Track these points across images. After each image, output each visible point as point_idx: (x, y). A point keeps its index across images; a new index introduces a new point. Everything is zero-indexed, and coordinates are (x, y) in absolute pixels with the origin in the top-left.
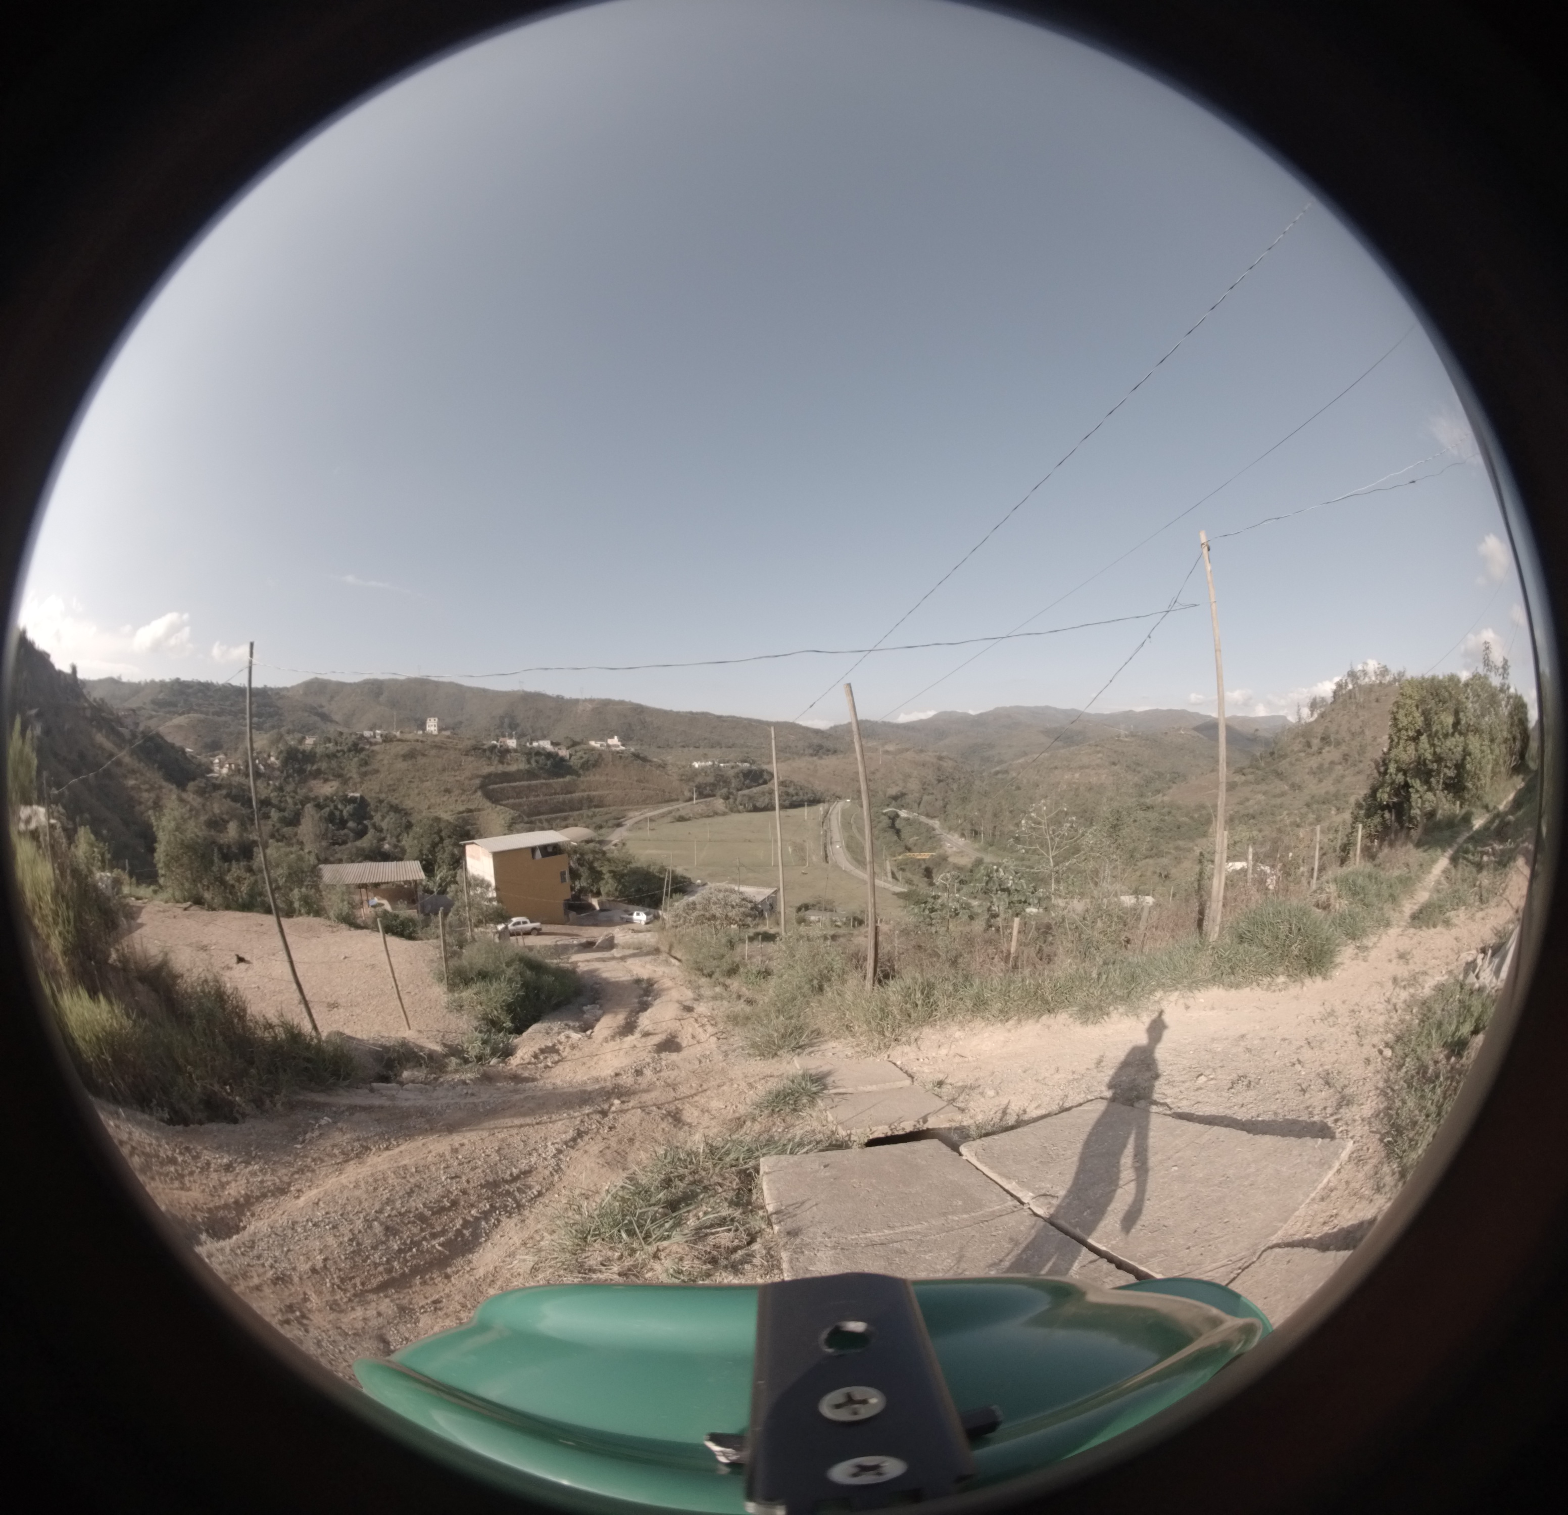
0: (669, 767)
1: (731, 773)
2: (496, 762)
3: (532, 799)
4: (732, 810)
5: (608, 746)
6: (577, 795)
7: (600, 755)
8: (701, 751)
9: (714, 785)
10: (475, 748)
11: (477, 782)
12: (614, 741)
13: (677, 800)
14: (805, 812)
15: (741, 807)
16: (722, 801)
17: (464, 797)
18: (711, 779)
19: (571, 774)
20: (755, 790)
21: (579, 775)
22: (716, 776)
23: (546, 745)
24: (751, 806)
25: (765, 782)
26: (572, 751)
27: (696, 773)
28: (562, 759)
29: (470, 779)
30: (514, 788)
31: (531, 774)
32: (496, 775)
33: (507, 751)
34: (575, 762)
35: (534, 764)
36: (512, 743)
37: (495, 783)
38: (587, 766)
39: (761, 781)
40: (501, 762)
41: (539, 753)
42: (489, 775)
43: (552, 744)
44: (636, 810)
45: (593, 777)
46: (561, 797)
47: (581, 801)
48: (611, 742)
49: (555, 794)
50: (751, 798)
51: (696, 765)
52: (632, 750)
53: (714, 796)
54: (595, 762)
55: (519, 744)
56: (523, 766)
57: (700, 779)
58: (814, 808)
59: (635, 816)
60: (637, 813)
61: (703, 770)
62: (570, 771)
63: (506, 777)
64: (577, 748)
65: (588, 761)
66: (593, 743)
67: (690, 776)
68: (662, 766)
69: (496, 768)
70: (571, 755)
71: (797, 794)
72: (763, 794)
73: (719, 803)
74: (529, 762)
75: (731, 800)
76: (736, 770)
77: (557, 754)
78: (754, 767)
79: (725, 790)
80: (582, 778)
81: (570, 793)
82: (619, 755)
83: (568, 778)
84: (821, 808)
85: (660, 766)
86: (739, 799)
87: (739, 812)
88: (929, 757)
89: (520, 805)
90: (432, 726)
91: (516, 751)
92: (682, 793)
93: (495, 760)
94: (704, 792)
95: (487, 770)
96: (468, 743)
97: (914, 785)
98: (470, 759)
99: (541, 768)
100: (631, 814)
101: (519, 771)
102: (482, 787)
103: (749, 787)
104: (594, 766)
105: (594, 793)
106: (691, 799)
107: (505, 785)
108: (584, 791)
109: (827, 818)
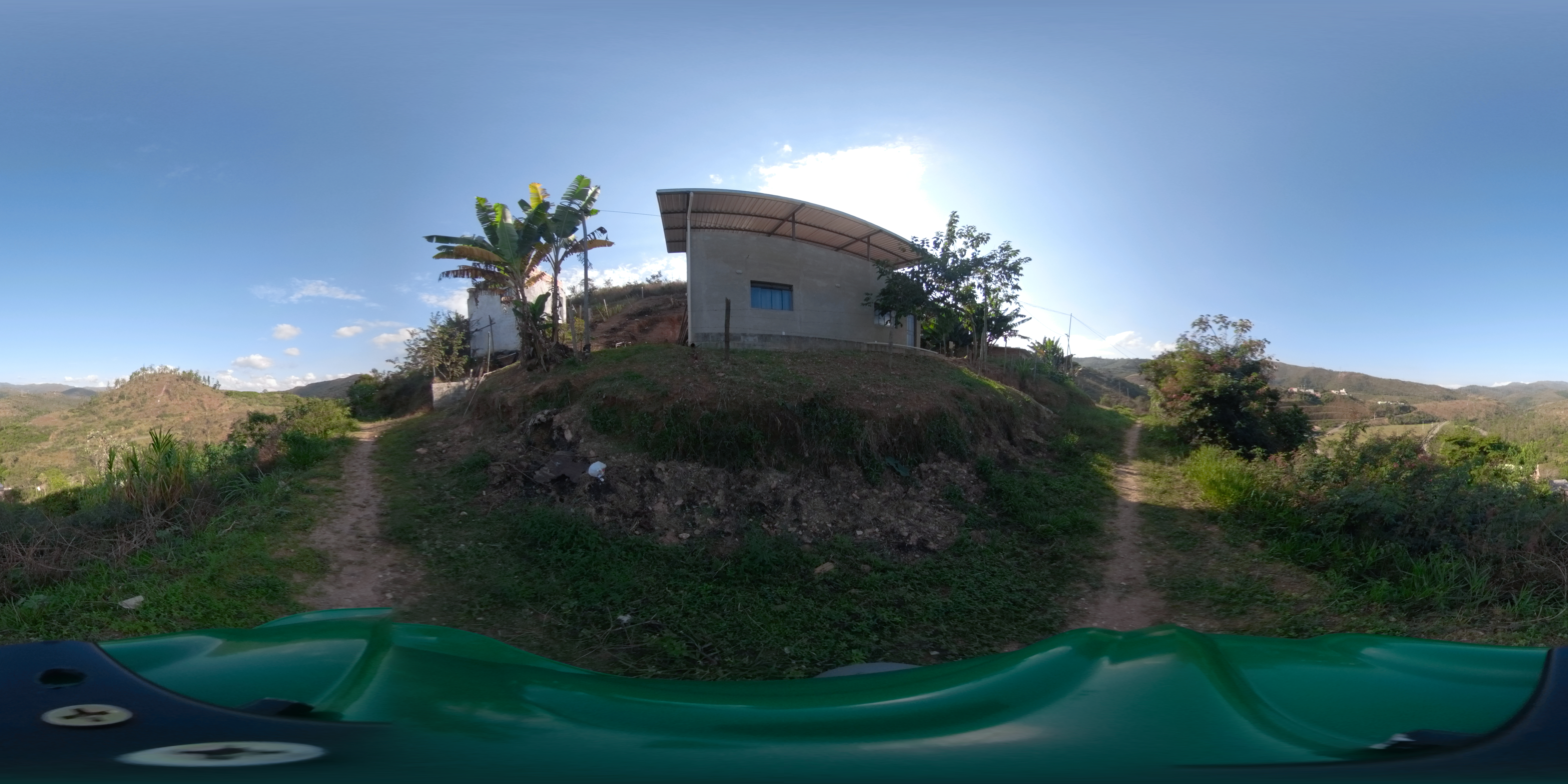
0: (1366, 403)
1: (1394, 407)
4: (1391, 424)
5: (1340, 393)
7: (1335, 397)
8: (1381, 396)
9: (1385, 412)
12: (1343, 391)
13: (1367, 418)
14: (1423, 426)
15: (1395, 423)
18: (1384, 409)
20: (1404, 415)
21: (1324, 405)
22: (1387, 408)
23: (1312, 391)
24: (1400, 422)
25: (1410, 412)
26: (1322, 394)
27: (1378, 406)
28: (1317, 398)
31: (1301, 403)
33: (1293, 393)
34: (1323, 399)
35: (1303, 399)
36: (1295, 390)
38: (1327, 401)
39: (1408, 411)
41: (1306, 394)
43: (1315, 391)
45: (1330, 406)
47: (1322, 416)
48: (1341, 391)
50: (1401, 418)
52: (1351, 395)
53: (1384, 417)
55: (1299, 390)
56: (1298, 399)
58: (1426, 425)
61: (1381, 404)
62: (1320, 403)
64: (1325, 393)
65: (1328, 399)
66: (1333, 391)
67: (1375, 408)
68: (1363, 403)
70: (1322, 396)
72: (1408, 417)
73: (1386, 420)
74: (1301, 398)
75: (1391, 419)
76: (1397, 406)
77: (1315, 395)
78: (1406, 405)
79: (1389, 414)
80: (1325, 407)
82: (1343, 397)
83: (1318, 406)
84: (1432, 424)
86: (1394, 419)
88: (1493, 403)
91: (1296, 393)
92: (1370, 415)
94: (1379, 415)
97: (1482, 415)
99: (1306, 401)
100: (1343, 423)
101: (1296, 401)
103: (1402, 414)
104: (1332, 400)
105: (1330, 412)
106: (1373, 418)
108: (1324, 411)
109: (1434, 429)
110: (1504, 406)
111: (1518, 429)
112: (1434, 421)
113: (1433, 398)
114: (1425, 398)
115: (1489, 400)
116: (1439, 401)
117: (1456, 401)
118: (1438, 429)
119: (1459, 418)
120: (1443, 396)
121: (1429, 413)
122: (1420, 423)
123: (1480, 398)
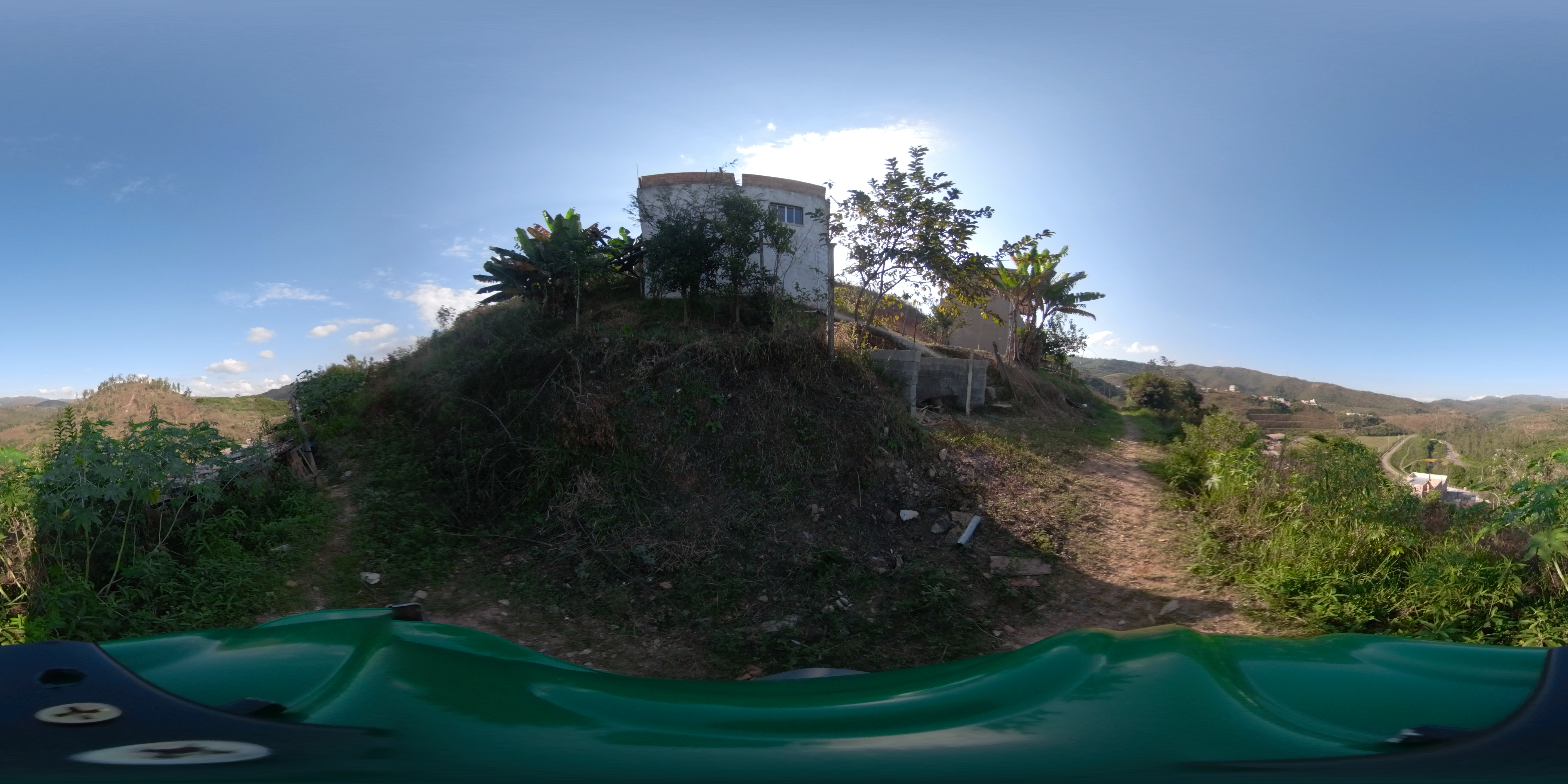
0: (1335, 414)
1: (1363, 419)
3: (1268, 421)
4: (1358, 435)
5: (1309, 403)
6: (1289, 421)
7: (1304, 406)
8: (1351, 408)
9: (1353, 424)
10: (1249, 399)
11: (1246, 413)
12: (1313, 401)
13: (1336, 429)
14: (1389, 438)
15: (1362, 434)
16: (1355, 430)
18: (1352, 421)
19: (1289, 414)
20: (1372, 427)
22: (1355, 419)
23: (1282, 400)
25: (1378, 424)
26: (1292, 403)
27: (1347, 417)
28: (1287, 407)
29: (1243, 412)
30: (1261, 416)
31: (1271, 411)
32: (1254, 410)
33: (1263, 401)
34: (1292, 408)
35: (1273, 407)
36: (1266, 398)
37: (1254, 413)
39: (1376, 423)
40: (1259, 405)
41: (1276, 403)
42: (1251, 411)
43: (1285, 400)
44: (1315, 430)
45: (1299, 415)
46: (1281, 422)
48: (1311, 401)
49: (1279, 420)
50: (1369, 430)
51: (1348, 414)
52: (1320, 405)
53: (1352, 428)
54: (1302, 409)
55: (1269, 399)
56: (1268, 408)
57: (1347, 420)
58: (1392, 437)
60: (1314, 432)
61: (1350, 416)
62: (1289, 411)
63: (1259, 411)
65: (1298, 408)
66: (1303, 401)
67: (1343, 419)
68: (1331, 413)
69: (1256, 408)
70: (1291, 405)
71: (1392, 430)
72: (1375, 428)
73: (1353, 431)
74: (1271, 407)
75: (1359, 431)
76: (1365, 417)
77: (1285, 404)
78: (1375, 417)
79: (1357, 426)
80: (1294, 415)
81: (1286, 420)
82: (1313, 407)
83: (1287, 414)
84: (1398, 437)
87: (1361, 436)
89: (1263, 423)
90: (1232, 388)
91: (1266, 401)
92: (1339, 425)
93: (1257, 404)
94: (1347, 426)
95: (1251, 407)
96: (1246, 397)
98: (1244, 402)
100: (1311, 432)
101: (1266, 410)
104: (1301, 410)
105: (1299, 423)
106: (1342, 429)
107: (1257, 414)
108: (1292, 420)
109: (1400, 441)
110: (1474, 420)
111: (1482, 442)
112: (1401, 434)
113: (1404, 411)
114: (1397, 411)
115: (1460, 413)
116: (1409, 414)
117: (1427, 414)
118: (1404, 441)
119: (1428, 431)
120: (1415, 409)
121: (1397, 425)
122: (1387, 435)
123: (1451, 412)
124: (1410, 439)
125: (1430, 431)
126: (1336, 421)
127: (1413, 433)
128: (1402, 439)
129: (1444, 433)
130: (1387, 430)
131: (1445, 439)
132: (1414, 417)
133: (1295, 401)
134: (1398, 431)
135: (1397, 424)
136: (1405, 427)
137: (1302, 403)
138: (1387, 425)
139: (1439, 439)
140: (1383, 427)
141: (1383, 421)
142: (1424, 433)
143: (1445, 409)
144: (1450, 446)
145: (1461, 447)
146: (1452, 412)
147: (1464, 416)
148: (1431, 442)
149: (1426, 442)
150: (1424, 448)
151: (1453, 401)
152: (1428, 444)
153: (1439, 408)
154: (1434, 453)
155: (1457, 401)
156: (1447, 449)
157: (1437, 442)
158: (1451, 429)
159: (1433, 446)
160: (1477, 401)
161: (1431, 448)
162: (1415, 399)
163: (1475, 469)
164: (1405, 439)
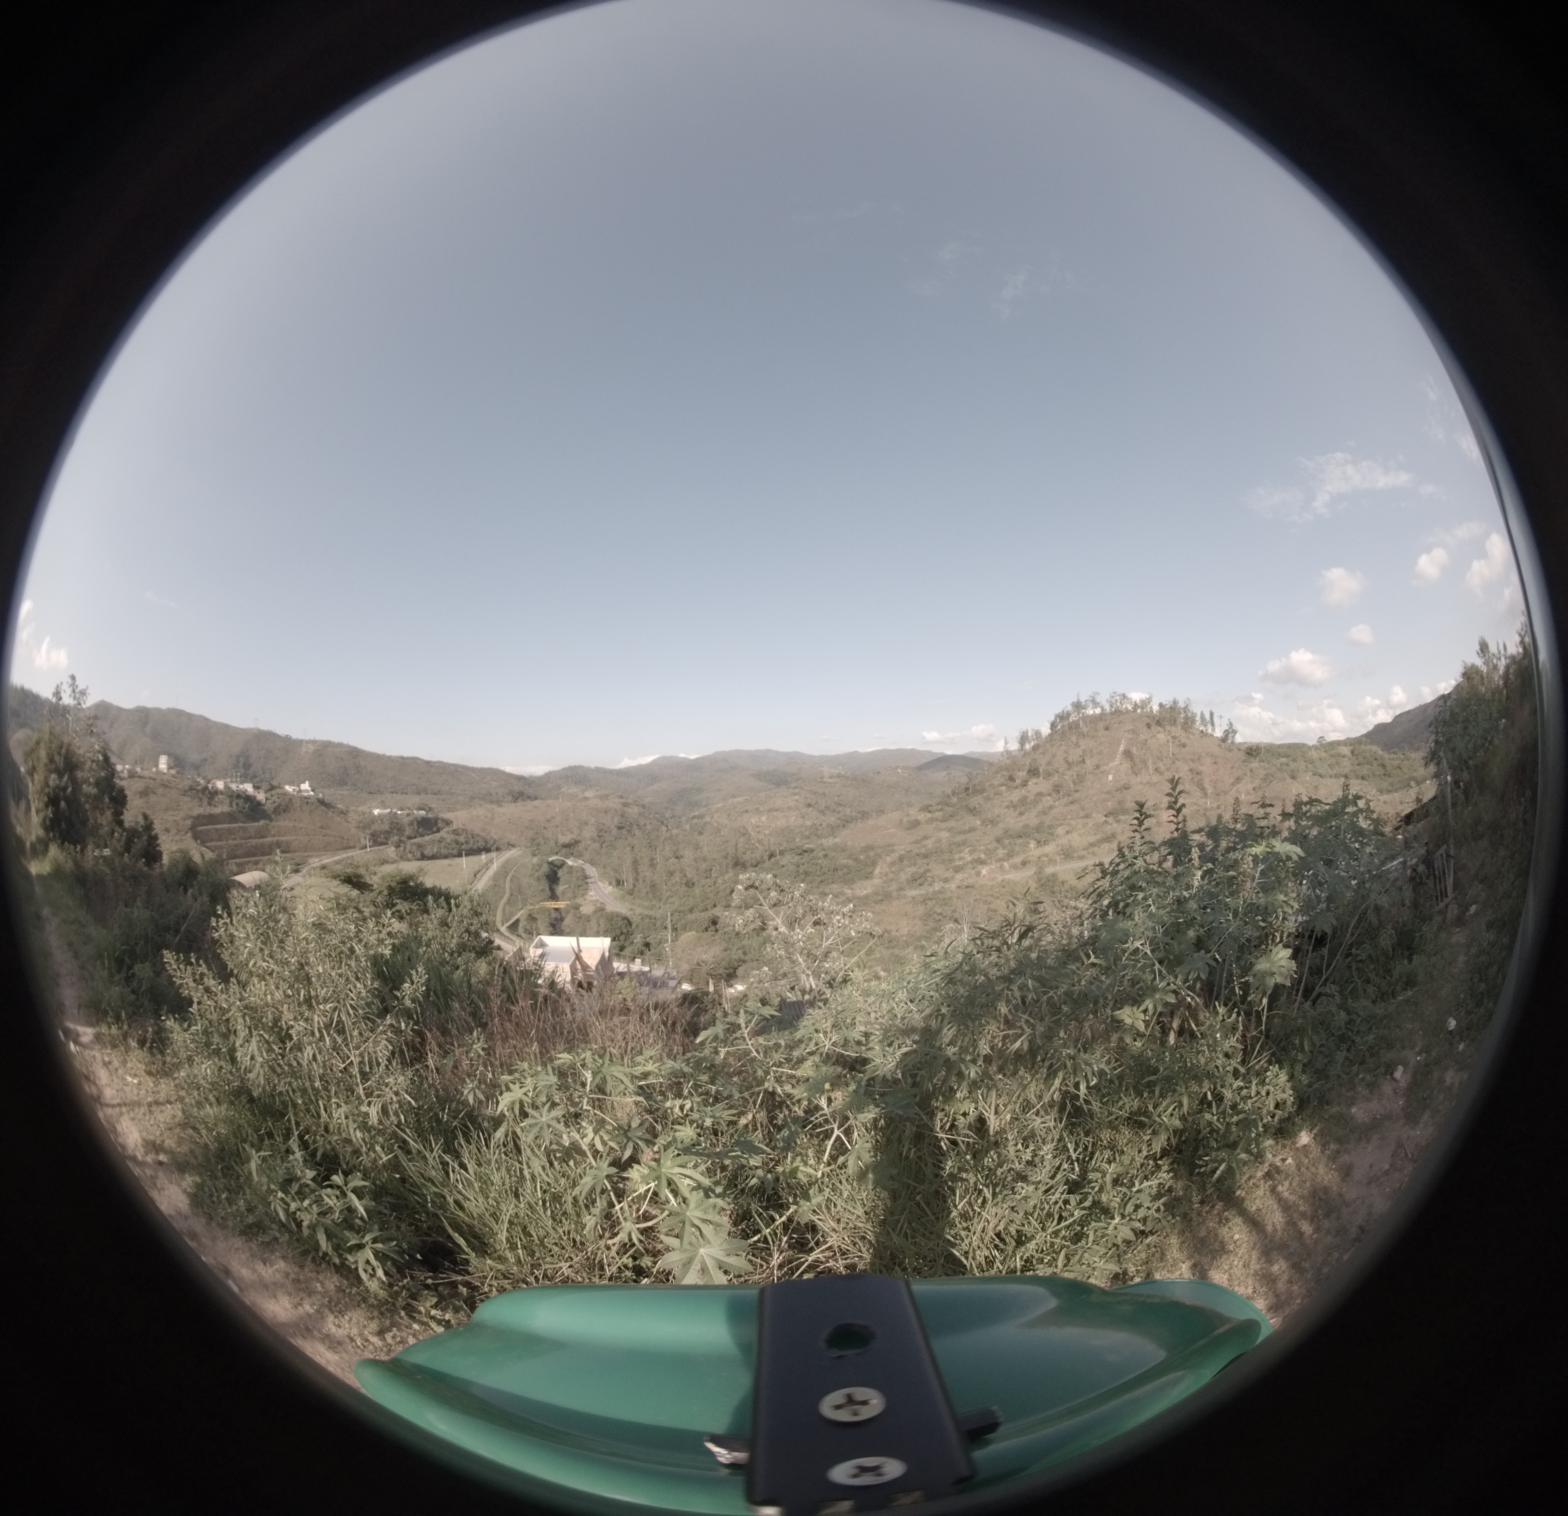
0: (351, 814)
1: (406, 821)
2: (205, 804)
3: (231, 842)
4: (401, 858)
5: (300, 791)
6: (268, 840)
7: (290, 800)
8: (380, 797)
9: (387, 832)
10: (192, 788)
11: (189, 822)
12: (305, 786)
13: (354, 847)
15: (410, 856)
16: (393, 849)
17: (178, 837)
18: (386, 827)
19: (264, 818)
20: (427, 838)
21: (271, 820)
22: (392, 823)
23: (250, 789)
24: (418, 855)
25: (438, 831)
26: (268, 795)
27: (374, 820)
28: (259, 804)
29: (185, 819)
30: (217, 830)
31: (231, 817)
32: (204, 816)
33: (216, 792)
34: (269, 807)
35: (235, 807)
36: (221, 785)
37: (203, 825)
38: (278, 810)
39: (435, 829)
40: (210, 804)
41: (239, 796)
42: (198, 817)
43: (255, 788)
44: (317, 856)
45: (283, 823)
46: (254, 842)
47: (270, 846)
48: (303, 787)
49: (250, 838)
50: (420, 846)
51: (376, 812)
52: (321, 796)
53: (386, 844)
54: (285, 807)
55: (227, 787)
56: (226, 808)
57: (376, 827)
58: (475, 857)
59: (315, 862)
60: (316, 860)
61: (380, 815)
62: (264, 815)
63: (212, 819)
64: (274, 792)
65: (279, 806)
66: (288, 788)
67: (367, 823)
68: (344, 813)
69: (205, 810)
70: (267, 799)
71: (467, 843)
72: (434, 841)
73: (390, 851)
74: (231, 805)
75: (402, 848)
76: (411, 818)
77: (255, 797)
78: (430, 816)
79: (396, 838)
80: (274, 823)
81: (263, 837)
82: (306, 800)
83: (262, 822)
84: (484, 857)
85: (342, 812)
86: (408, 847)
87: (408, 860)
88: (611, 803)
89: (221, 847)
90: (163, 764)
91: (222, 793)
92: (359, 840)
93: (206, 801)
94: (378, 839)
95: (198, 811)
96: (188, 783)
98: (187, 799)
99: (241, 812)
100: (311, 860)
101: (223, 813)
102: (193, 828)
103: (422, 835)
104: (285, 811)
105: (282, 838)
106: (365, 847)
107: (210, 827)
108: (274, 836)
109: (487, 866)
110: (636, 810)
111: (659, 859)
112: (488, 850)
113: (490, 798)
114: (472, 798)
115: (605, 797)
116: (499, 803)
117: (536, 803)
118: (494, 867)
119: (541, 840)
120: (510, 793)
121: (477, 831)
122: (460, 855)
123: (587, 794)
124: (508, 861)
125: (546, 839)
126: (354, 830)
127: (511, 845)
128: (491, 861)
129: (577, 842)
130: (457, 842)
131: (580, 856)
132: (510, 810)
133: (272, 788)
134: (481, 844)
135: (476, 827)
136: (494, 834)
137: (286, 794)
138: (456, 832)
139: (567, 856)
140: (450, 838)
141: (448, 823)
142: (535, 844)
143: (574, 790)
144: (591, 871)
145: (616, 871)
146: (589, 794)
147: (614, 803)
148: (551, 863)
149: (540, 866)
150: (538, 879)
151: (589, 769)
152: (545, 868)
153: (559, 787)
154: (560, 889)
155: (598, 770)
156: (586, 877)
157: (563, 864)
158: (589, 832)
159: (555, 873)
160: (640, 768)
161: (552, 878)
162: (508, 769)
163: (650, 917)
164: (497, 861)
